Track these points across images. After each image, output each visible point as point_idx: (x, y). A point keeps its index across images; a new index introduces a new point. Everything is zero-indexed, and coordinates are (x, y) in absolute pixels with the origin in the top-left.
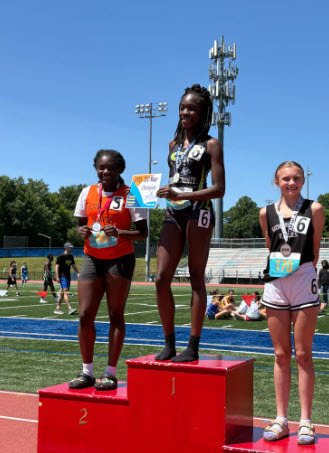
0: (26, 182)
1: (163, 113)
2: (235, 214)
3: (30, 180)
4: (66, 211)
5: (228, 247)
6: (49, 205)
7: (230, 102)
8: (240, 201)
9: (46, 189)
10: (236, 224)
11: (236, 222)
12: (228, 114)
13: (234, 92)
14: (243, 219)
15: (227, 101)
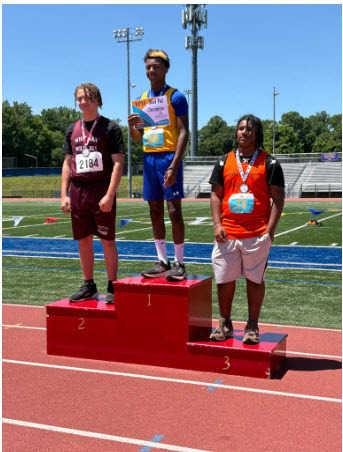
0: (12, 105)
1: (140, 37)
2: (207, 132)
3: (16, 103)
4: (49, 132)
5: (202, 164)
6: (34, 127)
7: (203, 26)
8: (212, 120)
9: (30, 112)
10: (208, 142)
11: (208, 139)
12: (200, 38)
13: (206, 16)
14: (215, 136)
15: (200, 25)
